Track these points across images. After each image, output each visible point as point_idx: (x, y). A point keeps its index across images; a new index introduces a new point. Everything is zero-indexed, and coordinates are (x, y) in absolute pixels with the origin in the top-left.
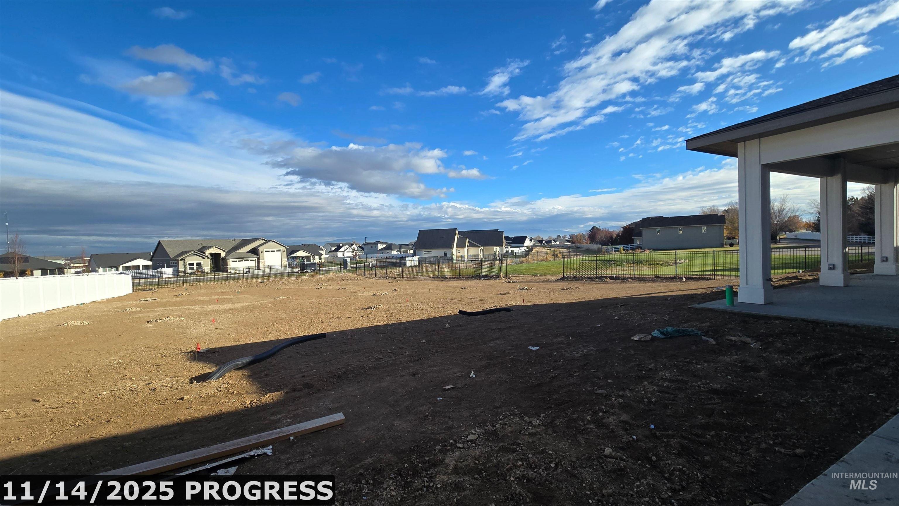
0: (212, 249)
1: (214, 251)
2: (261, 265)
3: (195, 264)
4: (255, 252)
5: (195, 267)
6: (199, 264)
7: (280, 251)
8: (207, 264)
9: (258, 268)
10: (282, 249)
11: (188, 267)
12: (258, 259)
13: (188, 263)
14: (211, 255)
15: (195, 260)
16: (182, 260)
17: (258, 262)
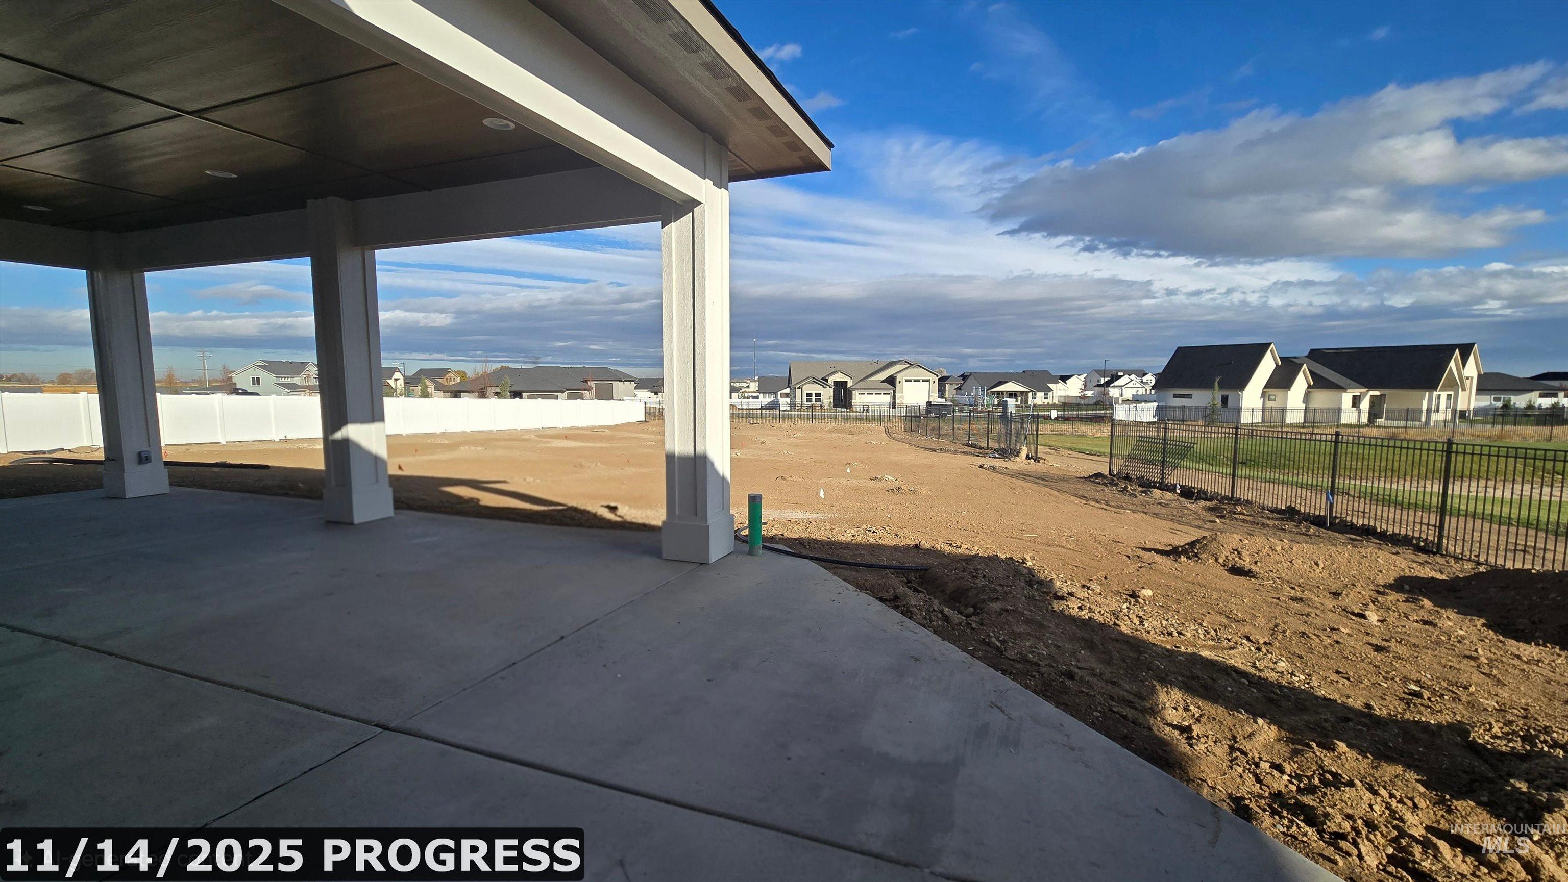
0: (837, 375)
1: (839, 377)
2: (897, 401)
3: (814, 395)
4: (891, 381)
5: (814, 398)
6: (818, 395)
7: (928, 381)
8: (827, 395)
9: (893, 405)
10: (931, 378)
11: (805, 398)
12: (895, 392)
13: (805, 392)
14: (836, 383)
15: (814, 389)
16: (799, 388)
17: (894, 398)
